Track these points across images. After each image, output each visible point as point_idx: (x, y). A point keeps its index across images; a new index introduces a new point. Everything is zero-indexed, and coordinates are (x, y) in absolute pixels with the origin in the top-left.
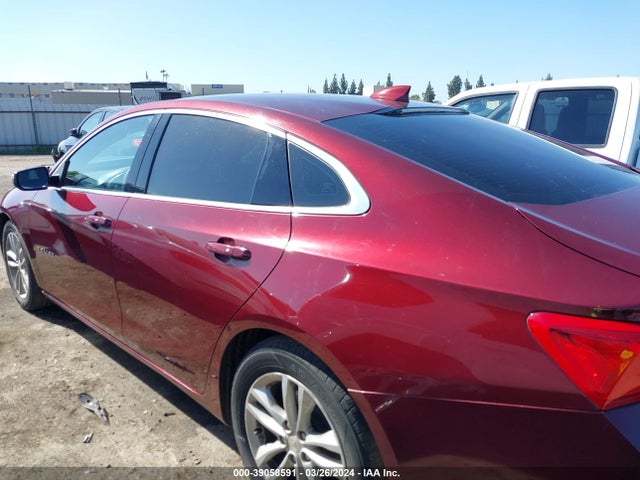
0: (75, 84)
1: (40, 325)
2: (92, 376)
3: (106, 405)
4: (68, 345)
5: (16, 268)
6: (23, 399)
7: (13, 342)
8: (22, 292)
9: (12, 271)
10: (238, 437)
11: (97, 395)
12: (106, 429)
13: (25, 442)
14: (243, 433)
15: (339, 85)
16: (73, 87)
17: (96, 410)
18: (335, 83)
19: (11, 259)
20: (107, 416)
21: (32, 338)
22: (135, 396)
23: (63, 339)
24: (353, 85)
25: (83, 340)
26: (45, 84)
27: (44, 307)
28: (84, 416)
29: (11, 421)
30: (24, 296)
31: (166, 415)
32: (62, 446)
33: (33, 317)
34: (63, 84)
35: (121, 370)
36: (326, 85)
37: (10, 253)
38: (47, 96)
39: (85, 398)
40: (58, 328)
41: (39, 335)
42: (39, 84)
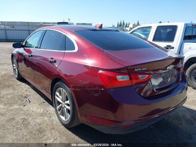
0: (43, 23)
1: (19, 83)
2: (29, 94)
3: (30, 100)
4: (25, 87)
5: (15, 69)
6: (12, 97)
7: (13, 86)
8: (16, 75)
9: (14, 70)
10: (54, 104)
11: (29, 98)
12: (29, 104)
13: (10, 105)
14: (55, 103)
15: (122, 24)
16: (42, 23)
17: (27, 100)
18: (121, 23)
19: (14, 67)
20: (30, 102)
21: (17, 85)
22: (37, 98)
23: (24, 86)
24: (127, 24)
25: (29, 87)
26: (35, 22)
27: (21, 79)
28: (25, 101)
29: (8, 101)
30: (17, 76)
31: (43, 102)
32: (18, 106)
33: (18, 81)
34: (39, 23)
35: (36, 93)
36: (118, 24)
37: (14, 65)
38: (35, 26)
39: (26, 98)
40: (24, 84)
41: (19, 85)
42: (33, 22)
